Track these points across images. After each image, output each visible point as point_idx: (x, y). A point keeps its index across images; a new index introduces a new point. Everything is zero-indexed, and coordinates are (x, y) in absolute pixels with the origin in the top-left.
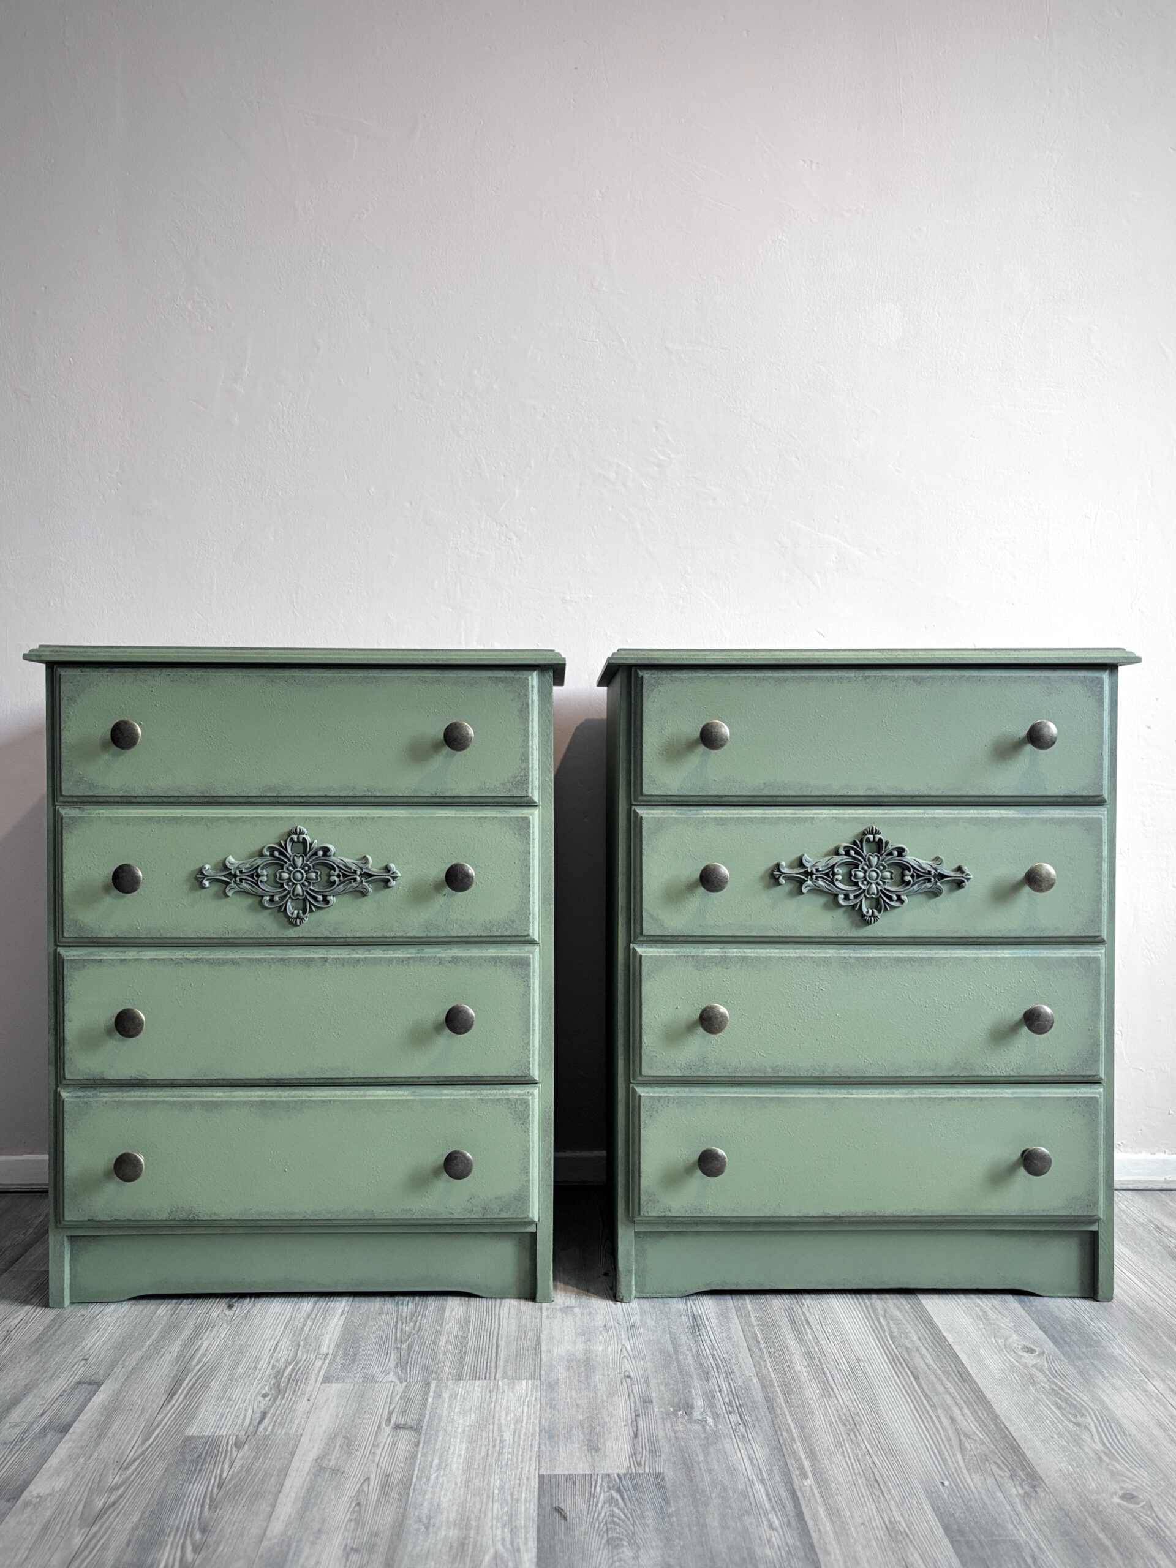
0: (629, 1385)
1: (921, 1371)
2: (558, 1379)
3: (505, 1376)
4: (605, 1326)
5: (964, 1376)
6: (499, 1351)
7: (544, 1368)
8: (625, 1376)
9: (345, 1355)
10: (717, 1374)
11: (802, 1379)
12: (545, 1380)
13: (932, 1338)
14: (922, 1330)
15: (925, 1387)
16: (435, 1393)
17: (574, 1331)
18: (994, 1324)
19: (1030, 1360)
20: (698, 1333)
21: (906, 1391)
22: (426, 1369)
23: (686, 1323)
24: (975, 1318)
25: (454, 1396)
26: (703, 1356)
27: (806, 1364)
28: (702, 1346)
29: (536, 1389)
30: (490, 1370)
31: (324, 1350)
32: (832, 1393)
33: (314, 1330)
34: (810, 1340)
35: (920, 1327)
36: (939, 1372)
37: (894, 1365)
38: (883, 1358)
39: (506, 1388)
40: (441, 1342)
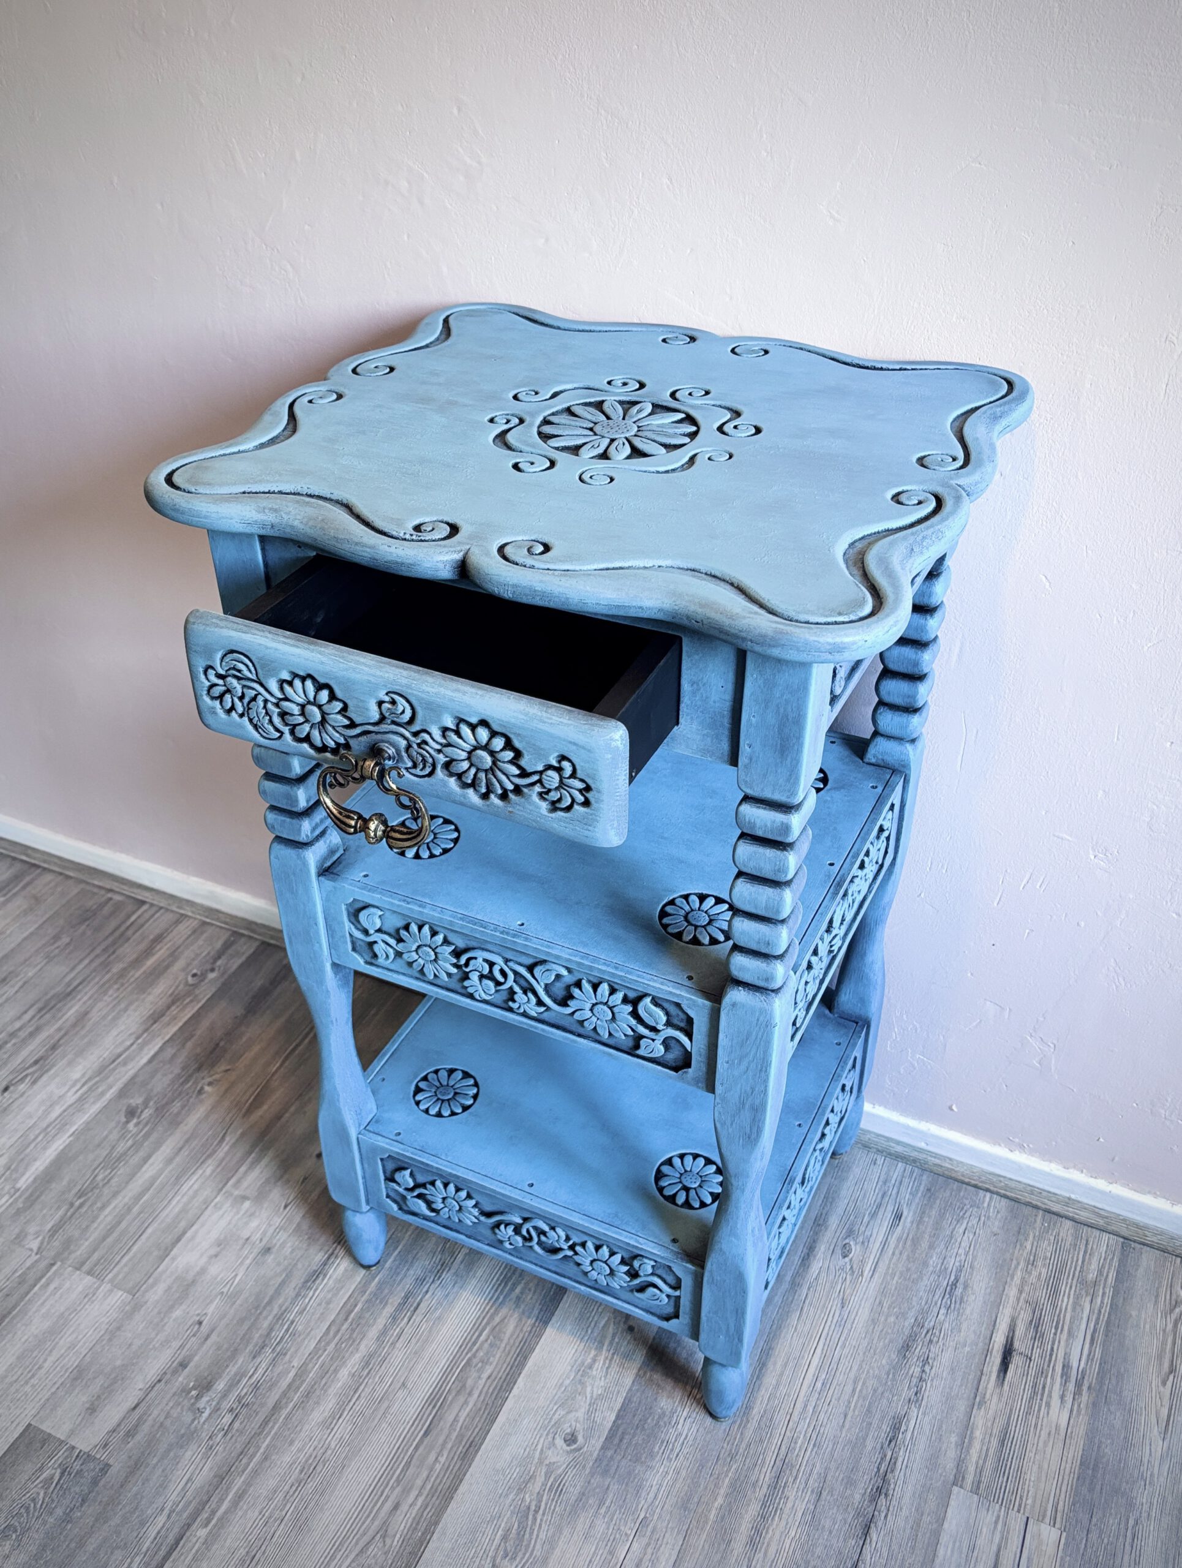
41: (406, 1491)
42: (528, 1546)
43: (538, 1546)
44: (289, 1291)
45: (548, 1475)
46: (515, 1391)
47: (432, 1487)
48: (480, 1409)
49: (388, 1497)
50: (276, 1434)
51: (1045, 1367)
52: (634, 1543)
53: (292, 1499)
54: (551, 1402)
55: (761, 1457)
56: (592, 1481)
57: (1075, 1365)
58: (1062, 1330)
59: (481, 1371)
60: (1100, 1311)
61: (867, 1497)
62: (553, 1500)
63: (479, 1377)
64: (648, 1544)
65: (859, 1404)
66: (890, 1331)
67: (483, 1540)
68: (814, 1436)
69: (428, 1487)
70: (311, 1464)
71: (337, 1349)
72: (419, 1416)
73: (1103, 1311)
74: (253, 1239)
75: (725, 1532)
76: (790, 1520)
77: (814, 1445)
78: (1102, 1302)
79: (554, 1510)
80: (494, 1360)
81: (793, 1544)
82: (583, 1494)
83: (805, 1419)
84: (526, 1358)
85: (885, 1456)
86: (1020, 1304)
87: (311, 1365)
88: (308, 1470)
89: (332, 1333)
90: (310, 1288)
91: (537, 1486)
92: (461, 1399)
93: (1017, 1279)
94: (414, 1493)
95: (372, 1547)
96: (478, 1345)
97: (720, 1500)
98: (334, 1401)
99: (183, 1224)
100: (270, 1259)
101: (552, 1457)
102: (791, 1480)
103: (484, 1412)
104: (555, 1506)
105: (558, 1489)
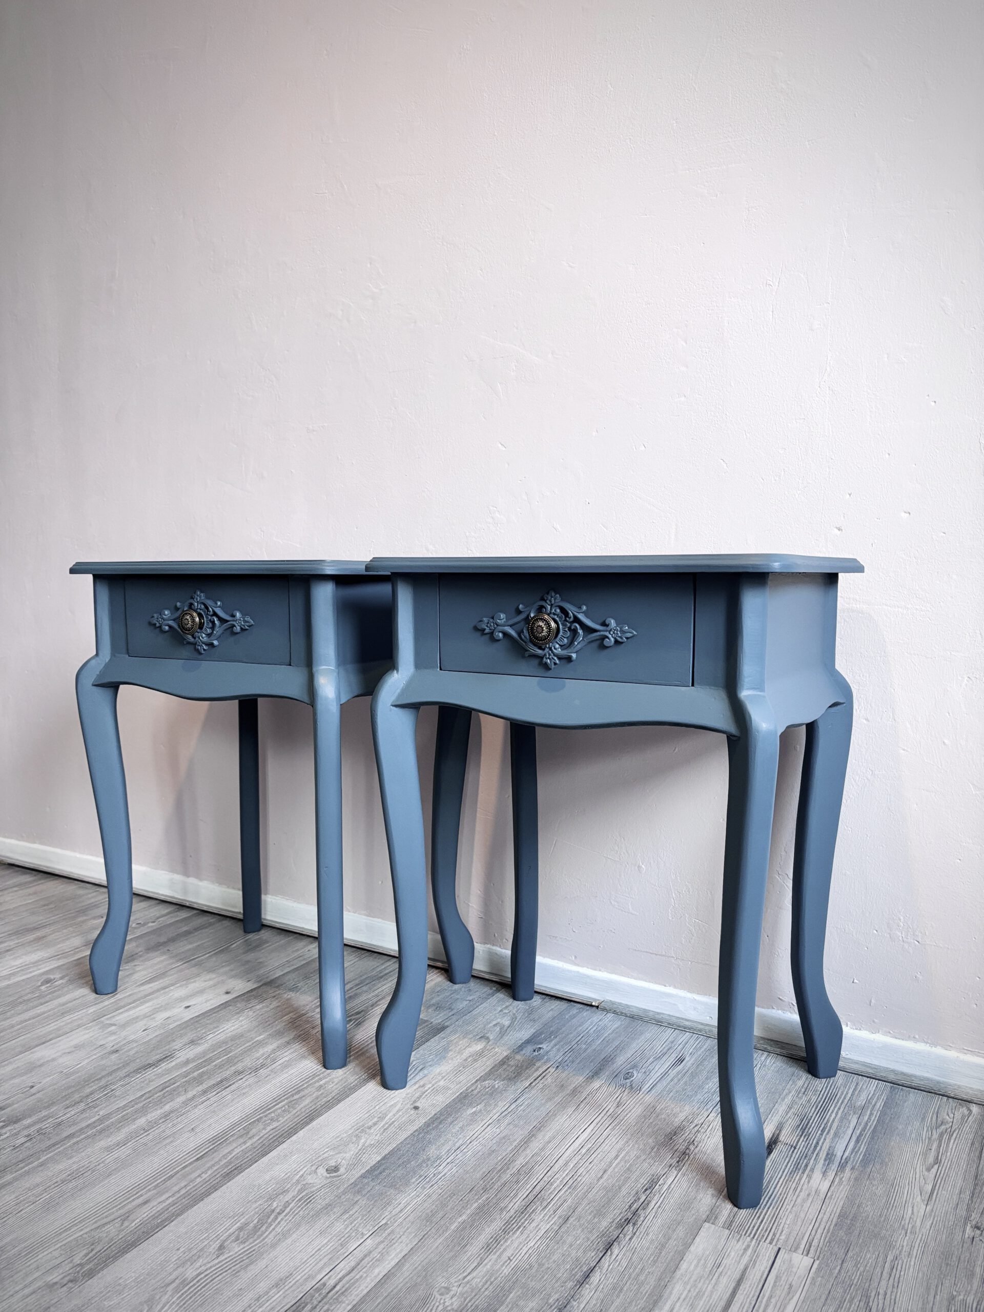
41: (160, 1194)
42: (262, 1235)
43: (270, 1236)
44: (122, 1073)
45: (300, 1191)
46: (294, 1138)
47: (187, 1192)
48: (255, 1148)
49: (141, 1196)
50: (59, 1152)
51: (810, 1153)
52: (368, 1240)
53: (51, 1191)
54: (323, 1146)
55: (514, 1192)
56: (342, 1197)
57: (839, 1154)
58: (828, 1133)
59: (269, 1124)
60: (866, 1124)
61: (614, 1225)
62: (299, 1207)
63: (264, 1129)
64: (383, 1242)
65: (621, 1165)
66: (659, 1123)
67: (219, 1229)
68: (571, 1182)
69: (183, 1191)
70: (80, 1172)
71: (143, 1107)
72: (197, 1149)
73: (869, 1124)
74: (107, 1045)
75: (463, 1239)
76: (531, 1235)
77: (569, 1188)
78: (869, 1118)
79: (297, 1214)
80: (282, 1120)
81: (530, 1251)
82: (330, 1205)
83: (565, 1171)
84: (312, 1120)
85: (639, 1199)
86: (789, 1115)
87: (114, 1115)
88: (75, 1175)
89: (144, 1098)
90: (140, 1073)
91: (288, 1197)
92: (241, 1140)
93: (788, 1100)
94: (167, 1195)
95: (109, 1226)
96: (272, 1110)
97: (464, 1217)
98: (122, 1136)
99: (51, 1037)
100: (114, 1056)
101: (310, 1179)
102: (540, 1208)
103: (258, 1150)
104: (300, 1211)
105: (307, 1200)
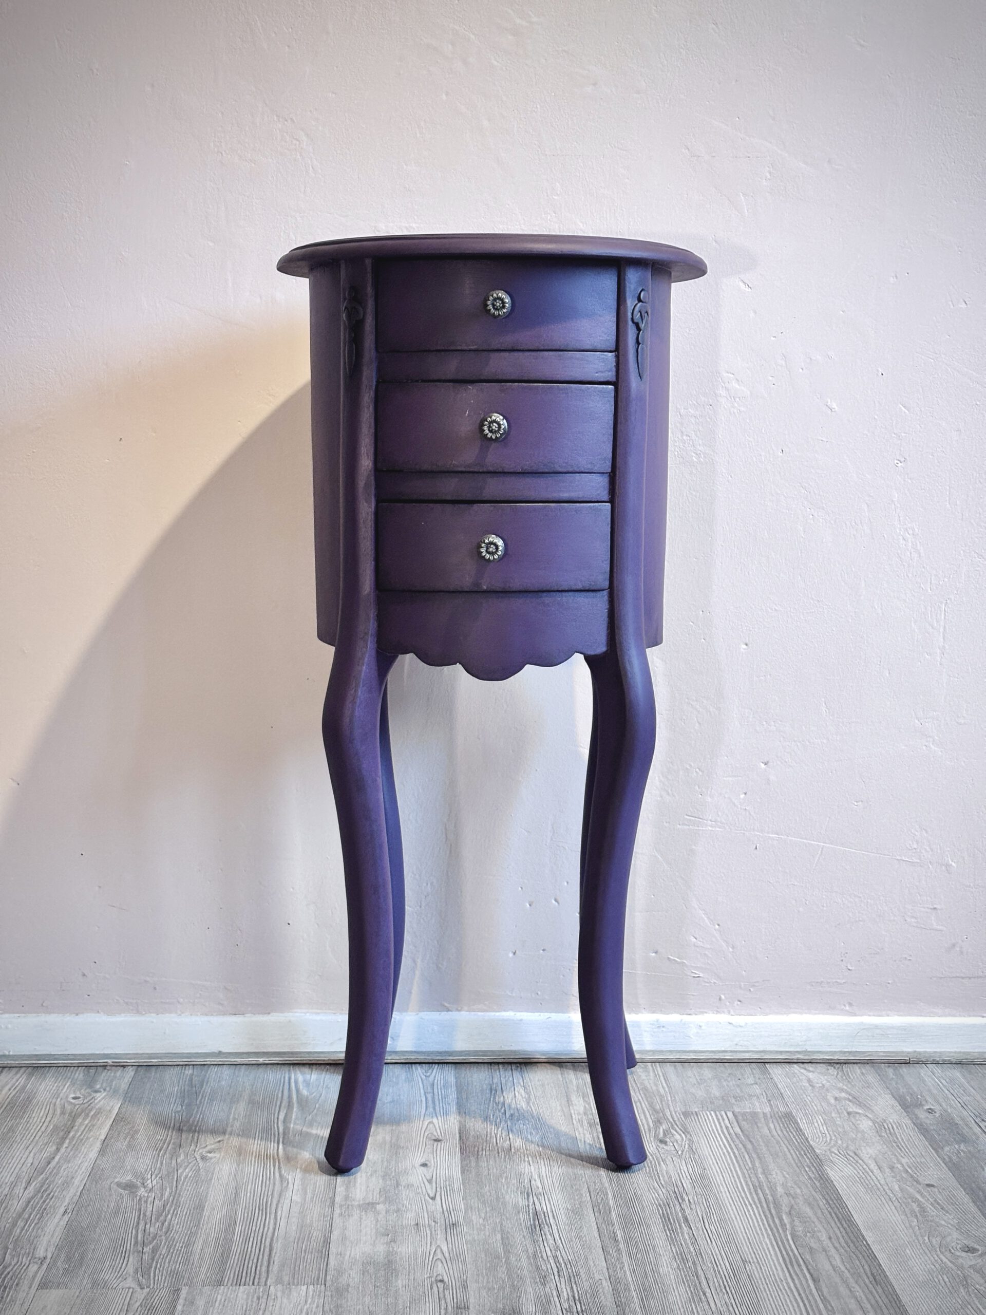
0: (441, 1290)
1: (824, 1273)
2: (349, 1285)
3: (279, 1281)
4: (417, 1224)
5: (878, 1278)
6: (273, 1254)
7: (331, 1272)
8: (436, 1280)
9: (68, 1259)
10: (557, 1277)
11: (668, 1282)
12: (332, 1285)
13: (846, 1237)
14: (836, 1229)
15: (825, 1291)
16: (186, 1300)
17: (374, 1231)
18: (931, 1221)
19: (967, 1260)
20: (538, 1232)
21: (800, 1294)
22: (176, 1276)
23: (524, 1220)
24: (909, 1215)
25: (210, 1303)
26: (542, 1257)
27: (675, 1266)
28: (542, 1246)
29: (319, 1296)
30: (260, 1274)
31: (40, 1253)
32: (703, 1297)
33: (27, 1231)
34: (685, 1240)
35: (833, 1224)
36: (847, 1274)
37: (790, 1267)
38: (778, 1260)
39: (279, 1294)
40: (196, 1245)
